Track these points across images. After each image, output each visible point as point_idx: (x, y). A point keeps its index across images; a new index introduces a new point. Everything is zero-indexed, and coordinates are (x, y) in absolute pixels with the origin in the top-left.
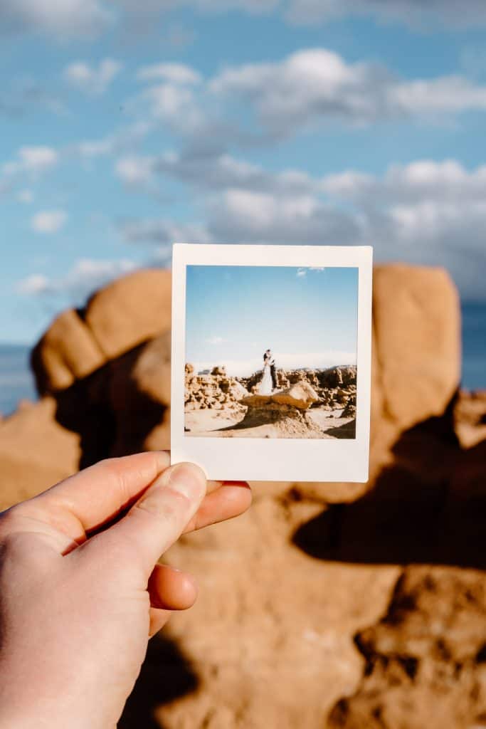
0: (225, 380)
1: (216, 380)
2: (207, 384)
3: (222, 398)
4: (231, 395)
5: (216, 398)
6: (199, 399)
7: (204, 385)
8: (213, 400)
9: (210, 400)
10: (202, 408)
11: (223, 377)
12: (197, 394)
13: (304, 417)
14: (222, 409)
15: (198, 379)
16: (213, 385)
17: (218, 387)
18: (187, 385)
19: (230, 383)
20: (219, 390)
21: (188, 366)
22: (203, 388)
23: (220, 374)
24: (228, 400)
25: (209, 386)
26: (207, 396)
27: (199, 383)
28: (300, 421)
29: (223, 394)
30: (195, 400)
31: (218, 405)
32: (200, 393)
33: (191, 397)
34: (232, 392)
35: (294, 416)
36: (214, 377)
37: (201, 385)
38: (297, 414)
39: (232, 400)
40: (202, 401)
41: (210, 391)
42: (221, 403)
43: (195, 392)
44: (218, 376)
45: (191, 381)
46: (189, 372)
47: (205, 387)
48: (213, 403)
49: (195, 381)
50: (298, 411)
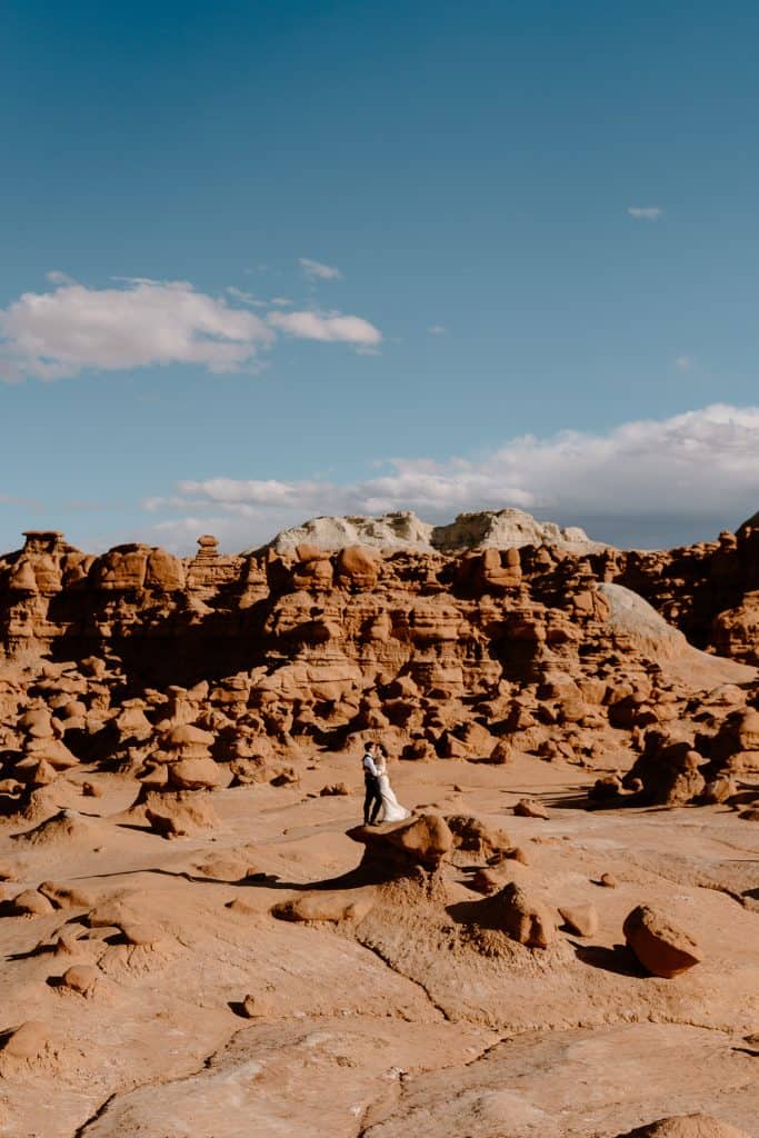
0: (514, 618)
1: (474, 618)
2: (435, 642)
3: (499, 708)
4: (546, 692)
5: (476, 702)
6: (398, 715)
7: (424, 643)
8: (464, 714)
9: (452, 712)
10: (410, 754)
11: (508, 602)
12: (395, 689)
13: (430, 878)
14: (497, 758)
15: (396, 616)
16: (464, 641)
17: (485, 653)
18: (352, 648)
19: (541, 632)
20: (492, 669)
21: (348, 561)
22: (419, 658)
23: (498, 592)
24: (526, 717)
25: (448, 649)
26: (439, 695)
27: (403, 639)
28: (421, 885)
29: (506, 687)
30: (383, 720)
31: (483, 741)
32: (407, 683)
33: (364, 706)
34: (552, 677)
35: (414, 875)
36: (466, 605)
37: (411, 647)
38: (418, 871)
39: (542, 716)
40: (415, 722)
41: (450, 673)
42: (497, 730)
43: (388, 679)
44: (487, 603)
45: (368, 624)
46: (355, 590)
47: (430, 657)
48: (461, 732)
49: (383, 629)
50: (421, 868)
